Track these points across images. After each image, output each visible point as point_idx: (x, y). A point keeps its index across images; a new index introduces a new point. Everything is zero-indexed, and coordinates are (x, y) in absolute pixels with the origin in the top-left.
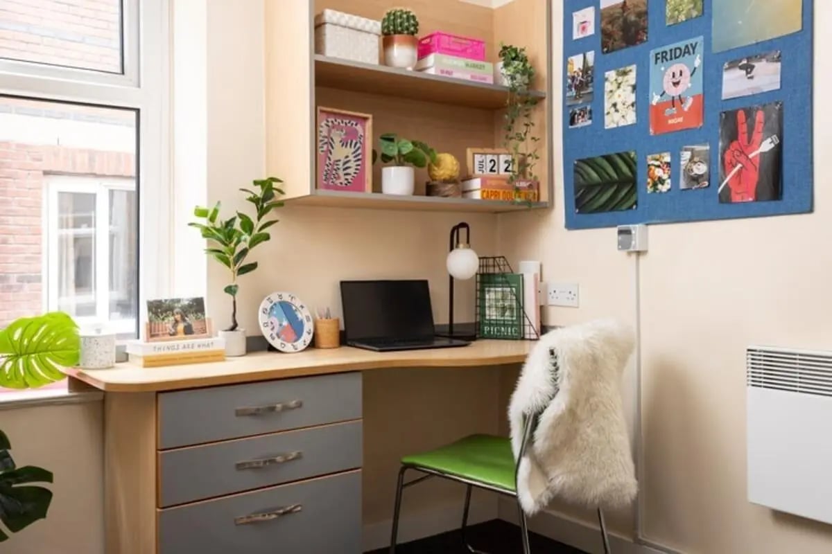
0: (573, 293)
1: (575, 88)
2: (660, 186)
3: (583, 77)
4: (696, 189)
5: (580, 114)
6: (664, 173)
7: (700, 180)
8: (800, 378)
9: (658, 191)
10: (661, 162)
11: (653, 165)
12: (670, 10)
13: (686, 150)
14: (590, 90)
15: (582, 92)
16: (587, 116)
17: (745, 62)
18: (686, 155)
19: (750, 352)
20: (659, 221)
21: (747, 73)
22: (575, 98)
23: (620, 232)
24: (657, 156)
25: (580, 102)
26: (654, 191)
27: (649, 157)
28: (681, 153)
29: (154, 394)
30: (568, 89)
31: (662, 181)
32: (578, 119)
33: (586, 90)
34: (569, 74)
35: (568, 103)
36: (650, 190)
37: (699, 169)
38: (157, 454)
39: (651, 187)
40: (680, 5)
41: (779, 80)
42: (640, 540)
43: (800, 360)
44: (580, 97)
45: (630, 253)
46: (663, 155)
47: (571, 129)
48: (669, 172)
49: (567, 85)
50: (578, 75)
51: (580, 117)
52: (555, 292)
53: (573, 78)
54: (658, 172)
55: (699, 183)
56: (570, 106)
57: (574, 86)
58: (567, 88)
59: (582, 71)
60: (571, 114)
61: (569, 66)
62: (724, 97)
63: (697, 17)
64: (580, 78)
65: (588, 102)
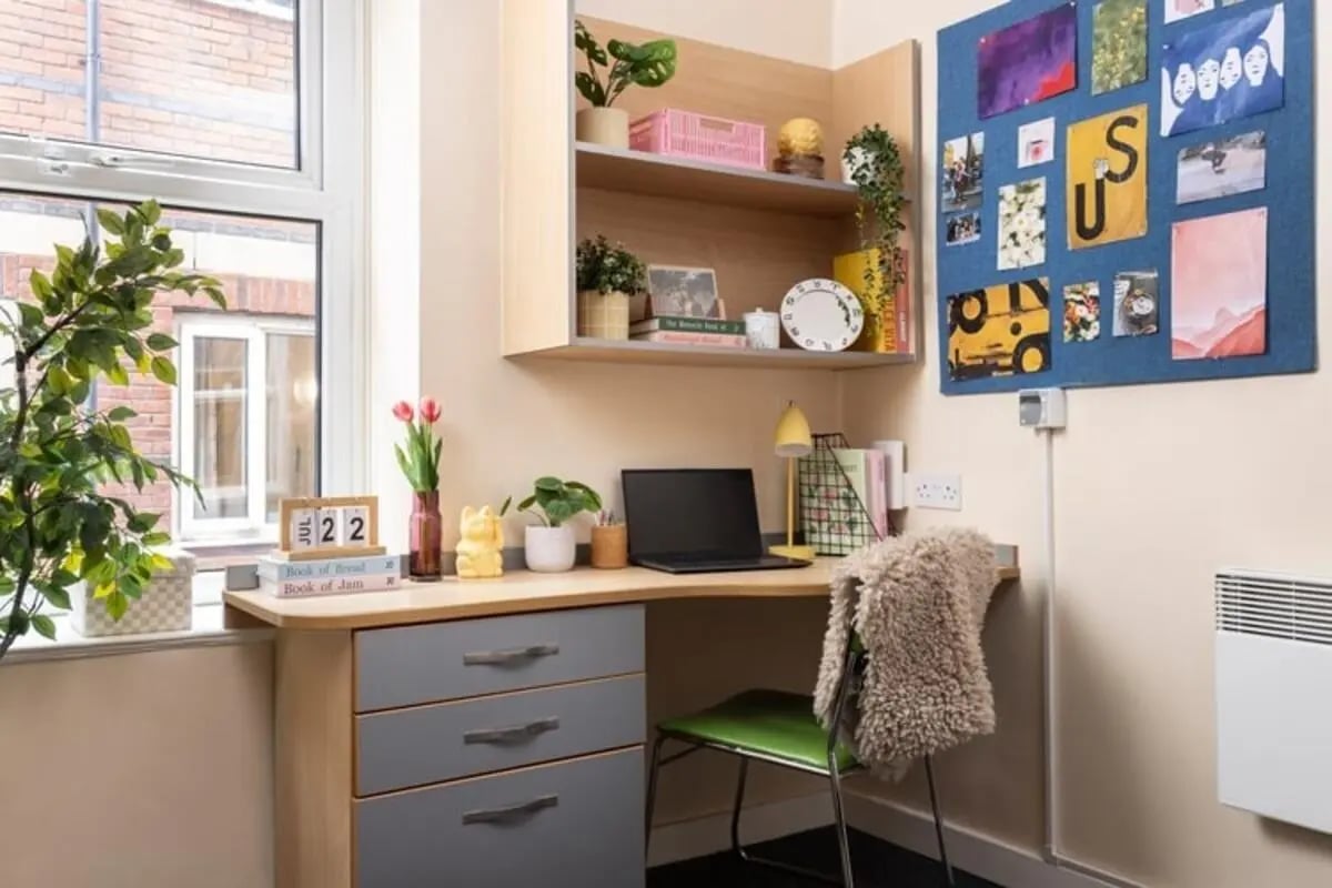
0: (952, 490)
1: (956, 187)
2: (1083, 332)
3: (966, 170)
4: (1138, 336)
5: (963, 226)
6: (1090, 312)
7: (1143, 323)
8: (1297, 618)
9: (1080, 340)
10: (1085, 297)
11: (1072, 300)
12: (1097, 73)
13: (1123, 278)
14: (978, 189)
15: (966, 193)
16: (973, 228)
17: (1210, 148)
18: (1123, 286)
19: (1220, 580)
20: (1080, 384)
21: (1215, 165)
22: (955, 202)
23: (1024, 400)
24: (1079, 287)
25: (963, 207)
26: (1075, 340)
27: (1067, 289)
28: (1116, 283)
29: (349, 633)
30: (944, 188)
31: (1086, 324)
32: (960, 233)
33: (972, 189)
34: (945, 166)
35: (944, 210)
36: (1068, 337)
37: (1141, 307)
38: (353, 720)
39: (1070, 333)
40: (1113, 65)
41: (1262, 175)
42: (1055, 858)
43: (1297, 591)
44: (964, 200)
45: (1038, 430)
46: (1087, 285)
47: (950, 247)
48: (1097, 311)
49: (944, 182)
50: (960, 168)
51: (963, 229)
52: (925, 487)
53: (952, 172)
54: (1081, 311)
55: (1141, 328)
56: (947, 213)
57: (953, 184)
58: (942, 186)
59: (966, 162)
60: (949, 225)
61: (946, 155)
62: (1179, 201)
63: (1138, 82)
64: (963, 172)
65: (974, 208)
